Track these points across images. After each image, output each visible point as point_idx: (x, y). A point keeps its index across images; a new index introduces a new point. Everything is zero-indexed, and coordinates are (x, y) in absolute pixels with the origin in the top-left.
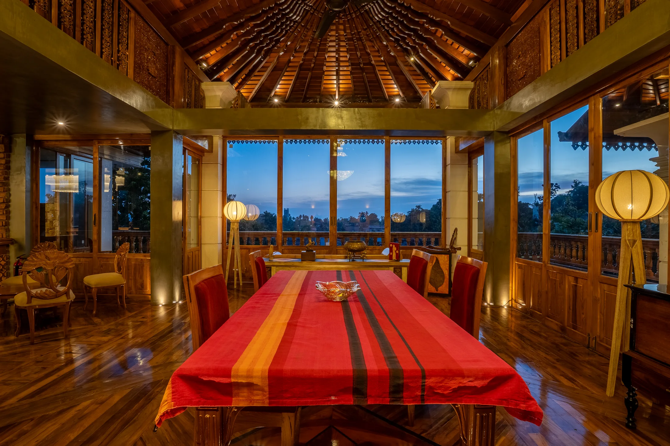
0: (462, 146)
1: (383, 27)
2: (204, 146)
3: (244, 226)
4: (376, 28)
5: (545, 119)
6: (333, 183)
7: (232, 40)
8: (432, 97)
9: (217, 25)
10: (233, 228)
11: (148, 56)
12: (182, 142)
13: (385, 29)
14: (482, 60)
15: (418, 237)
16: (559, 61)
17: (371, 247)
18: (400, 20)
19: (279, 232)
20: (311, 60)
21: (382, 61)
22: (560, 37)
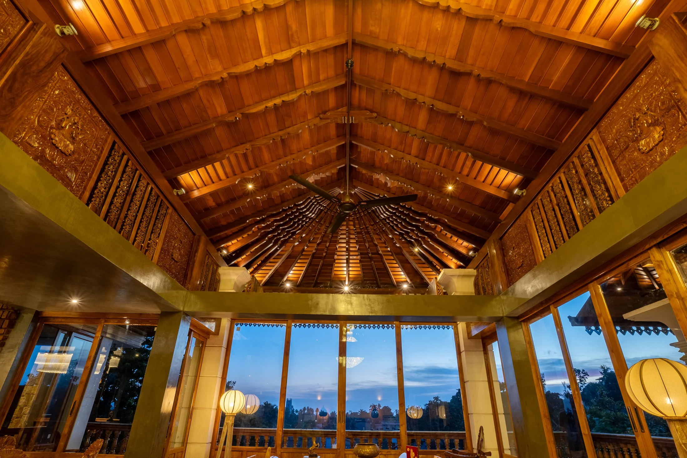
0: (475, 332)
1: (389, 223)
2: (211, 328)
3: (240, 420)
4: (382, 224)
5: (551, 304)
6: (342, 370)
7: (253, 232)
8: (438, 284)
9: (242, 220)
10: (227, 424)
11: (175, 244)
12: (189, 324)
13: (391, 225)
14: (480, 251)
15: (440, 437)
16: (550, 252)
17: (385, 451)
18: (402, 218)
19: (279, 429)
20: (323, 250)
21: (388, 251)
22: (546, 232)
